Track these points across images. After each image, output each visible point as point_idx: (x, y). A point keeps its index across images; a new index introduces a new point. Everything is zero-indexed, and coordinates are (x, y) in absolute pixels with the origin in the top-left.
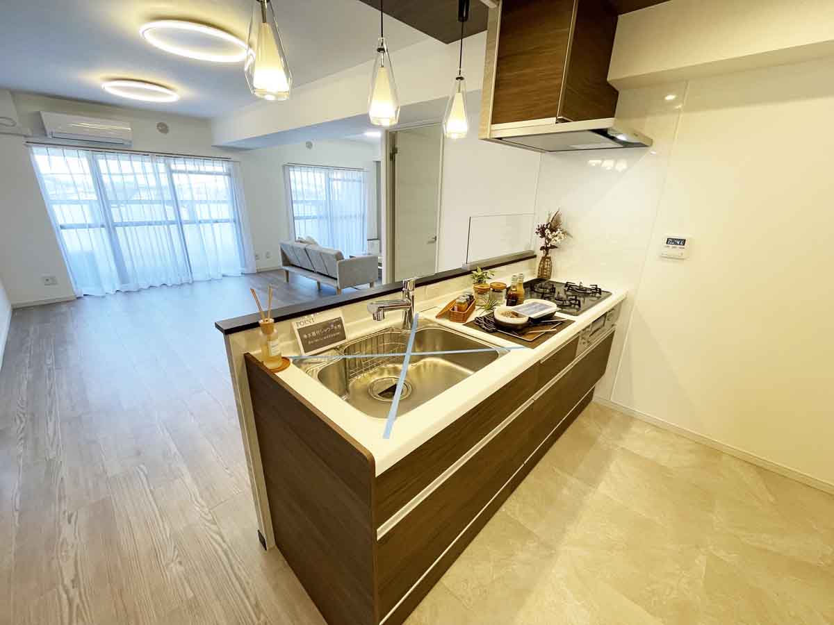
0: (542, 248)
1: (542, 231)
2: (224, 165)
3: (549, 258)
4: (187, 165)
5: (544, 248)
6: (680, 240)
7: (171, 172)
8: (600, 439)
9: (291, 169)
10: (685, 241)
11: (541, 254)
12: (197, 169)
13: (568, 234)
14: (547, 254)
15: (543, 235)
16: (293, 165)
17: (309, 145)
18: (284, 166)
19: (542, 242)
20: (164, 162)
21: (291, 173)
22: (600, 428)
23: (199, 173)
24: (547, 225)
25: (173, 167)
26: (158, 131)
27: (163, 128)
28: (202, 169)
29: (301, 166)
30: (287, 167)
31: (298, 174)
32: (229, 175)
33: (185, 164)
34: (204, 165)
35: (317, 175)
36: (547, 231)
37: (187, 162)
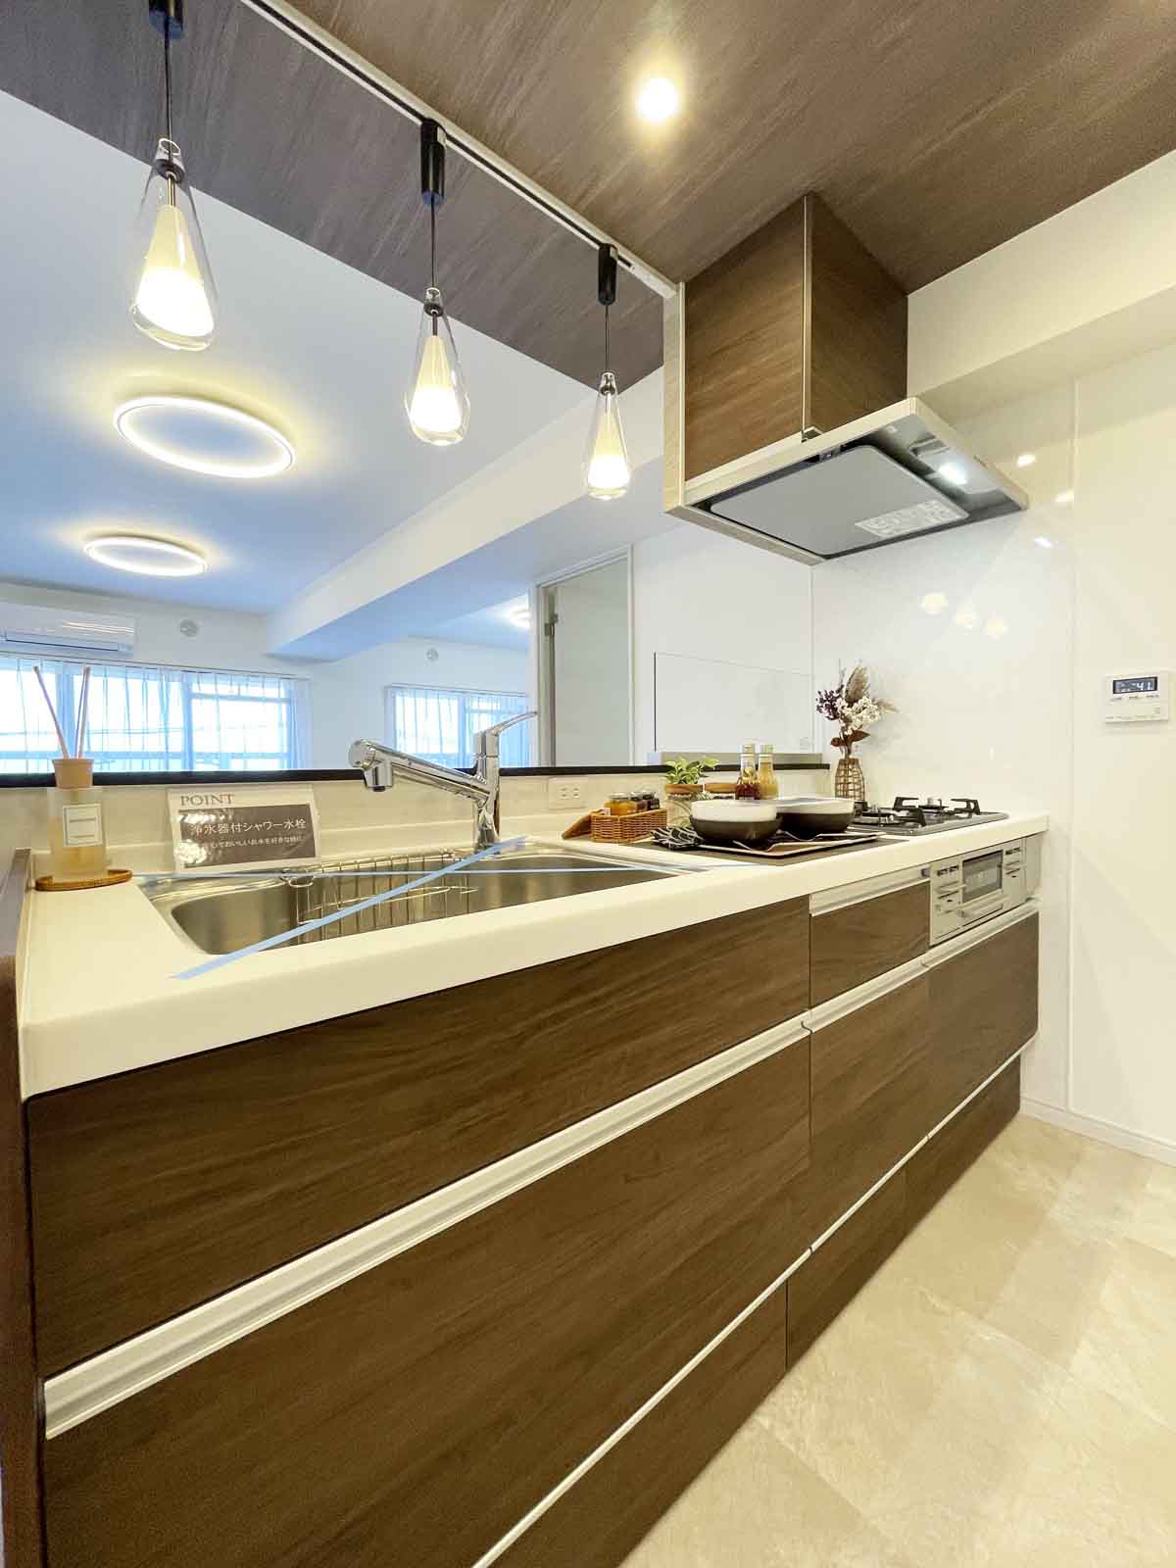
0: (836, 742)
1: (829, 704)
2: (281, 685)
3: (855, 762)
4: (219, 686)
5: (843, 742)
6: (1145, 680)
7: (189, 697)
8: (1057, 1213)
9: (398, 692)
10: (1156, 678)
11: (834, 755)
12: (236, 693)
13: (887, 706)
14: (849, 752)
15: (835, 714)
16: (401, 688)
17: (433, 655)
18: (386, 687)
19: (835, 729)
20: (181, 681)
21: (399, 699)
22: (1052, 1182)
23: (238, 698)
24: (839, 691)
25: (195, 689)
26: (182, 635)
27: (190, 629)
28: (244, 692)
29: (416, 689)
30: (391, 691)
31: (409, 700)
32: (288, 701)
33: (216, 683)
34: (247, 685)
35: (444, 702)
36: (840, 703)
37: (218, 681)
